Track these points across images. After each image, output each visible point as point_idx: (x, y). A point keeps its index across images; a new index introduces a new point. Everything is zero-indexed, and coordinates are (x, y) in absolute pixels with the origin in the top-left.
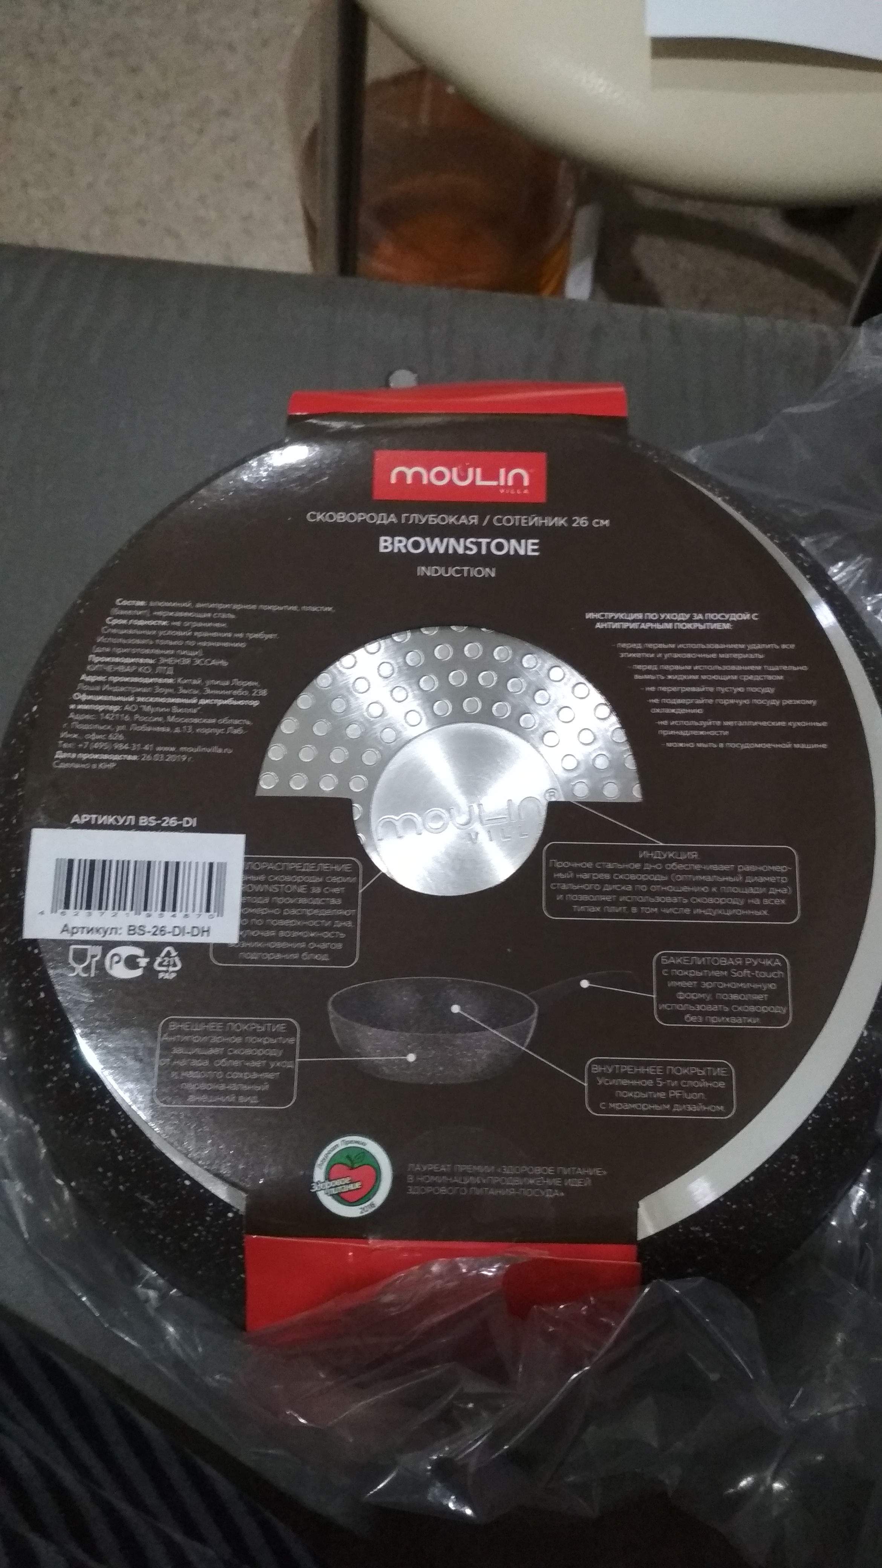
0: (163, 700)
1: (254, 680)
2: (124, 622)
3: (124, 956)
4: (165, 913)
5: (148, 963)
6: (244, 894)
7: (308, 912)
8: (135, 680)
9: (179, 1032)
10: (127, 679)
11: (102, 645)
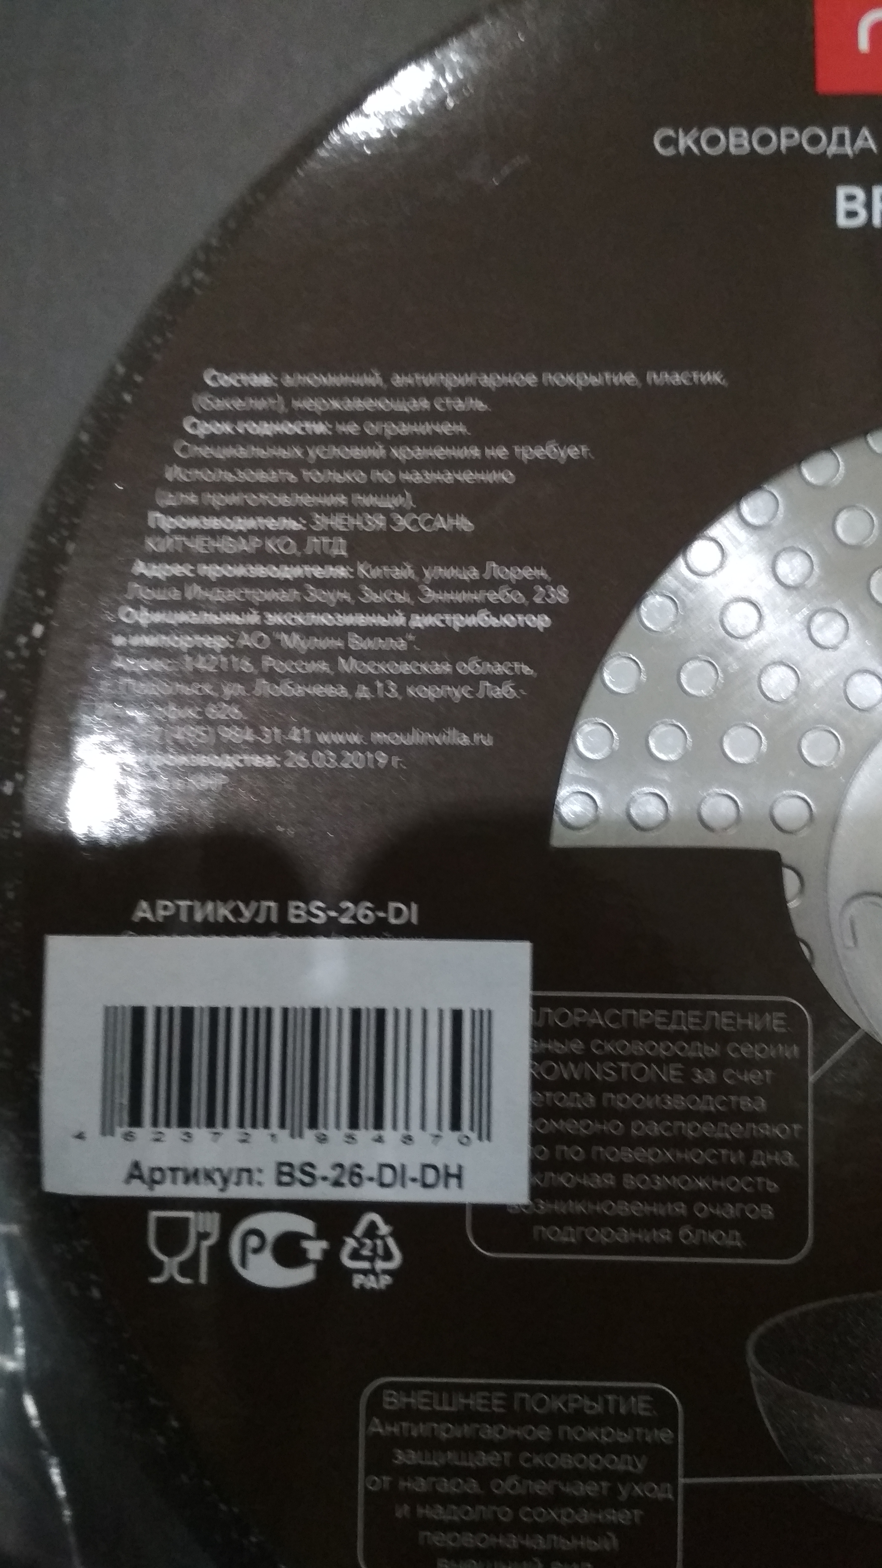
0: (324, 620)
1: (534, 564)
2: (226, 428)
3: (271, 1235)
4: (357, 1133)
5: (326, 1253)
6: (537, 1085)
7: (688, 1130)
8: (260, 571)
9: (408, 1414)
10: (240, 571)
11: (177, 487)
